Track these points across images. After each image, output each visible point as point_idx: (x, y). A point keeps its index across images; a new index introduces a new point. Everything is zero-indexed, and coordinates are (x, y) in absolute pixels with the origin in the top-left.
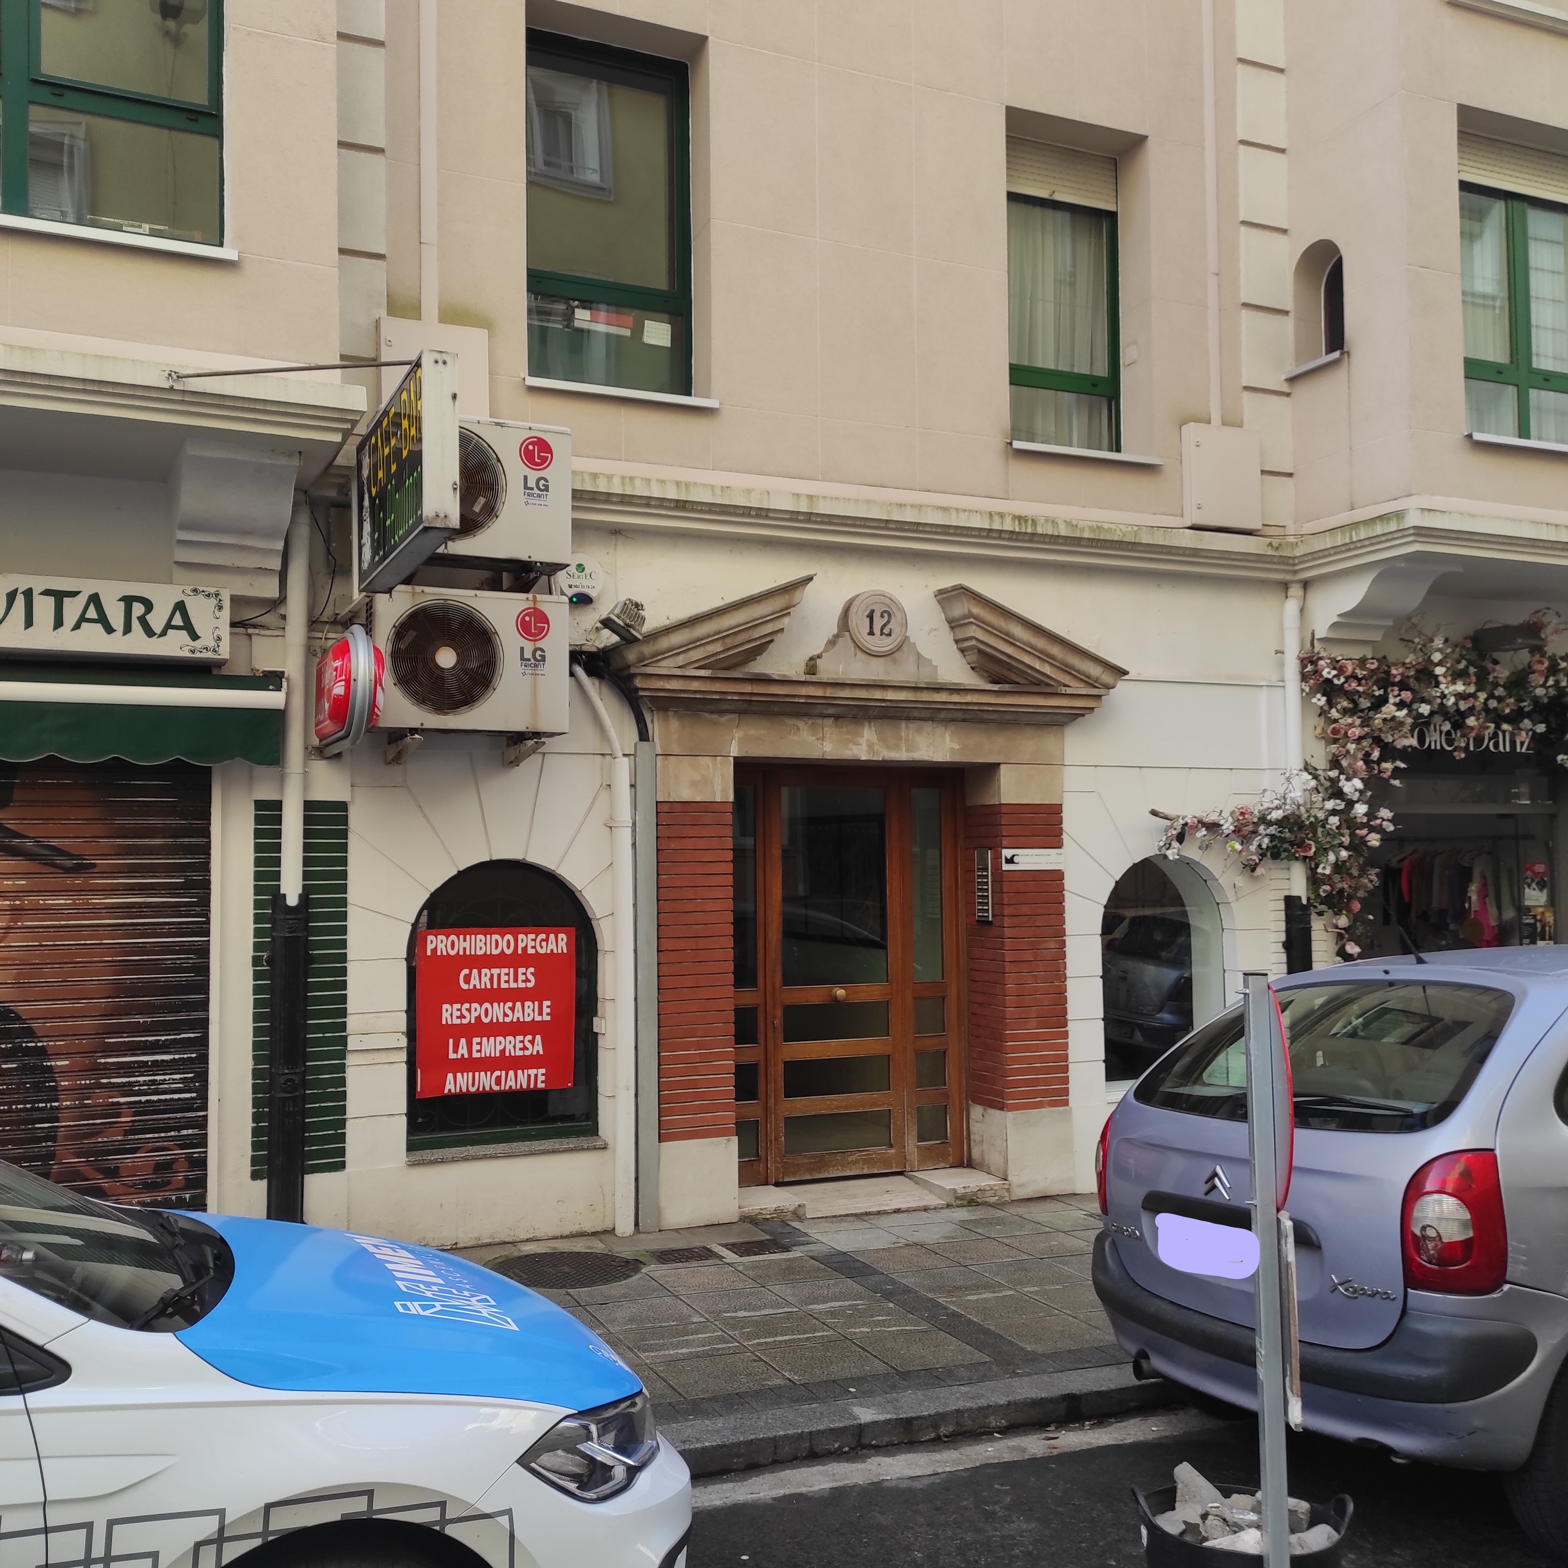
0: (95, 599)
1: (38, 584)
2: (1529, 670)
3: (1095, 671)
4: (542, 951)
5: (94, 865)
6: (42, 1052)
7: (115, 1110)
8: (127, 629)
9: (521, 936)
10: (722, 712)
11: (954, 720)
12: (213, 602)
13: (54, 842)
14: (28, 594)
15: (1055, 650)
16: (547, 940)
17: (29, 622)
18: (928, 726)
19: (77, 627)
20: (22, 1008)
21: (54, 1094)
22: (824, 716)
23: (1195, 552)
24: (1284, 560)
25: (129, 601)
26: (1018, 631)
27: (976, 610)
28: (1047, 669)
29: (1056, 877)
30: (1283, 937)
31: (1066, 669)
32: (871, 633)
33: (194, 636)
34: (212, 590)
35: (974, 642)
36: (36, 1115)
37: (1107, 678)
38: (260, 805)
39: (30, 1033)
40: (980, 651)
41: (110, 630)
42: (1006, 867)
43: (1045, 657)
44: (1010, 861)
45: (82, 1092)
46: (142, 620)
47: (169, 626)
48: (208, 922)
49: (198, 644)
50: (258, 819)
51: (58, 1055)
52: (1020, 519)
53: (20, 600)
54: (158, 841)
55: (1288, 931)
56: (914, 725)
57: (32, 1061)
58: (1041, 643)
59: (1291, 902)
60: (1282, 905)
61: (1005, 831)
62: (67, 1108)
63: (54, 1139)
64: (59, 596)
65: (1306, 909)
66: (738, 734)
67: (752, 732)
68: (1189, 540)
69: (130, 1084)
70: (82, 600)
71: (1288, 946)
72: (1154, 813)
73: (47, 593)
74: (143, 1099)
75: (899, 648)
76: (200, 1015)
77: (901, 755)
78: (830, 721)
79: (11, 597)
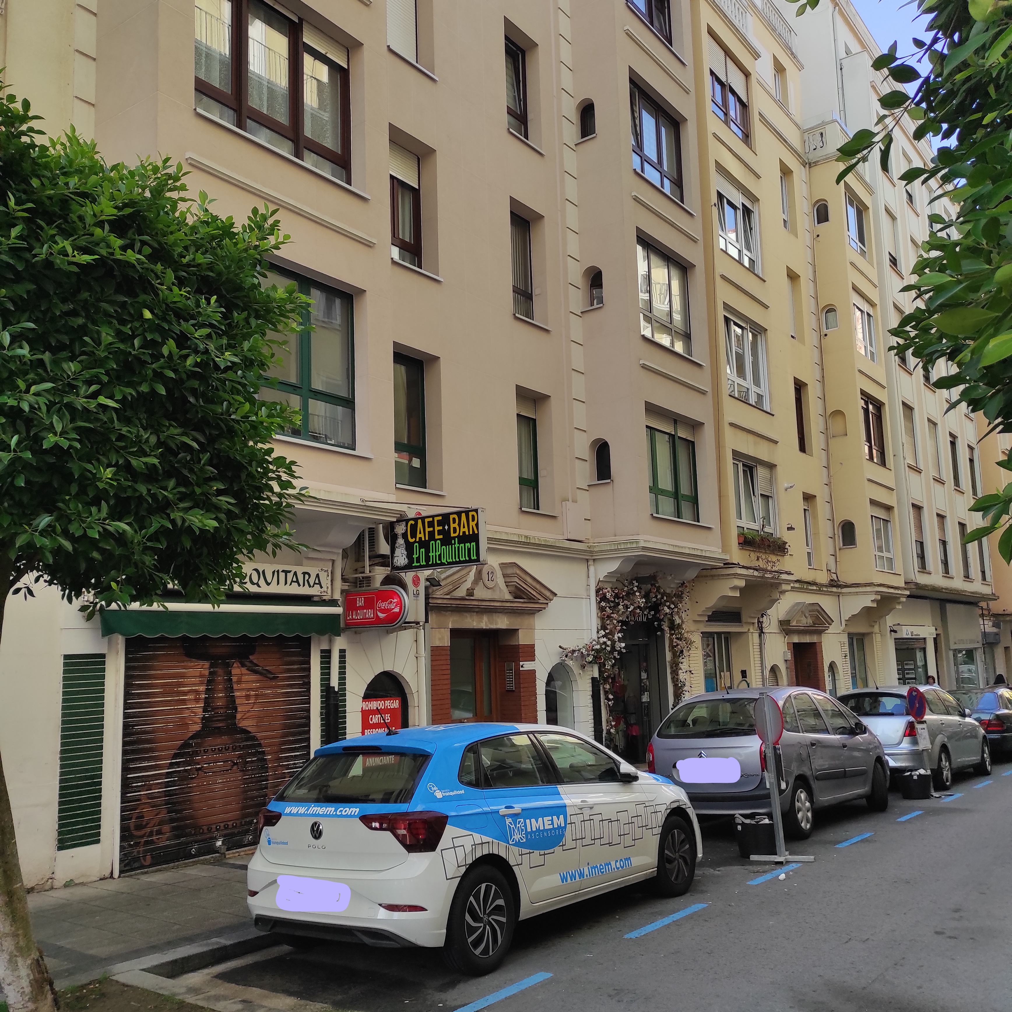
0: (295, 573)
1: (281, 568)
2: (650, 591)
3: (548, 594)
4: (392, 707)
5: (278, 677)
6: (263, 752)
7: (283, 776)
8: (304, 585)
9: (386, 702)
10: (447, 611)
11: (507, 613)
12: (326, 573)
13: (267, 668)
14: (278, 571)
15: (538, 586)
16: (393, 703)
17: (278, 583)
18: (500, 614)
19: (291, 584)
20: (259, 735)
21: (266, 769)
22: (474, 612)
23: (569, 549)
24: (591, 552)
25: (304, 573)
26: (529, 580)
27: (518, 572)
28: (534, 593)
29: (534, 672)
30: (591, 694)
31: (540, 594)
32: (488, 580)
33: (321, 587)
34: (326, 569)
35: (515, 583)
36: (262, 779)
37: (551, 597)
38: (322, 651)
39: (260, 745)
40: (516, 587)
41: (299, 585)
42: (521, 669)
43: (535, 589)
44: (522, 667)
45: (275, 768)
46: (308, 581)
47: (315, 583)
48: (309, 699)
49: (322, 590)
50: (322, 657)
51: (269, 754)
52: (526, 537)
53: (276, 573)
54: (296, 667)
55: (593, 691)
56: (497, 614)
57: (260, 756)
58: (534, 584)
59: (593, 679)
60: (590, 681)
61: (521, 655)
62: (271, 775)
63: (266, 788)
64: (286, 572)
65: (599, 682)
66: (451, 619)
67: (455, 618)
68: (568, 544)
69: (288, 765)
70: (292, 573)
71: (593, 696)
72: (560, 647)
73: (283, 571)
74: (292, 770)
75: (495, 586)
76: (306, 736)
77: (494, 626)
78: (475, 614)
79: (274, 573)
